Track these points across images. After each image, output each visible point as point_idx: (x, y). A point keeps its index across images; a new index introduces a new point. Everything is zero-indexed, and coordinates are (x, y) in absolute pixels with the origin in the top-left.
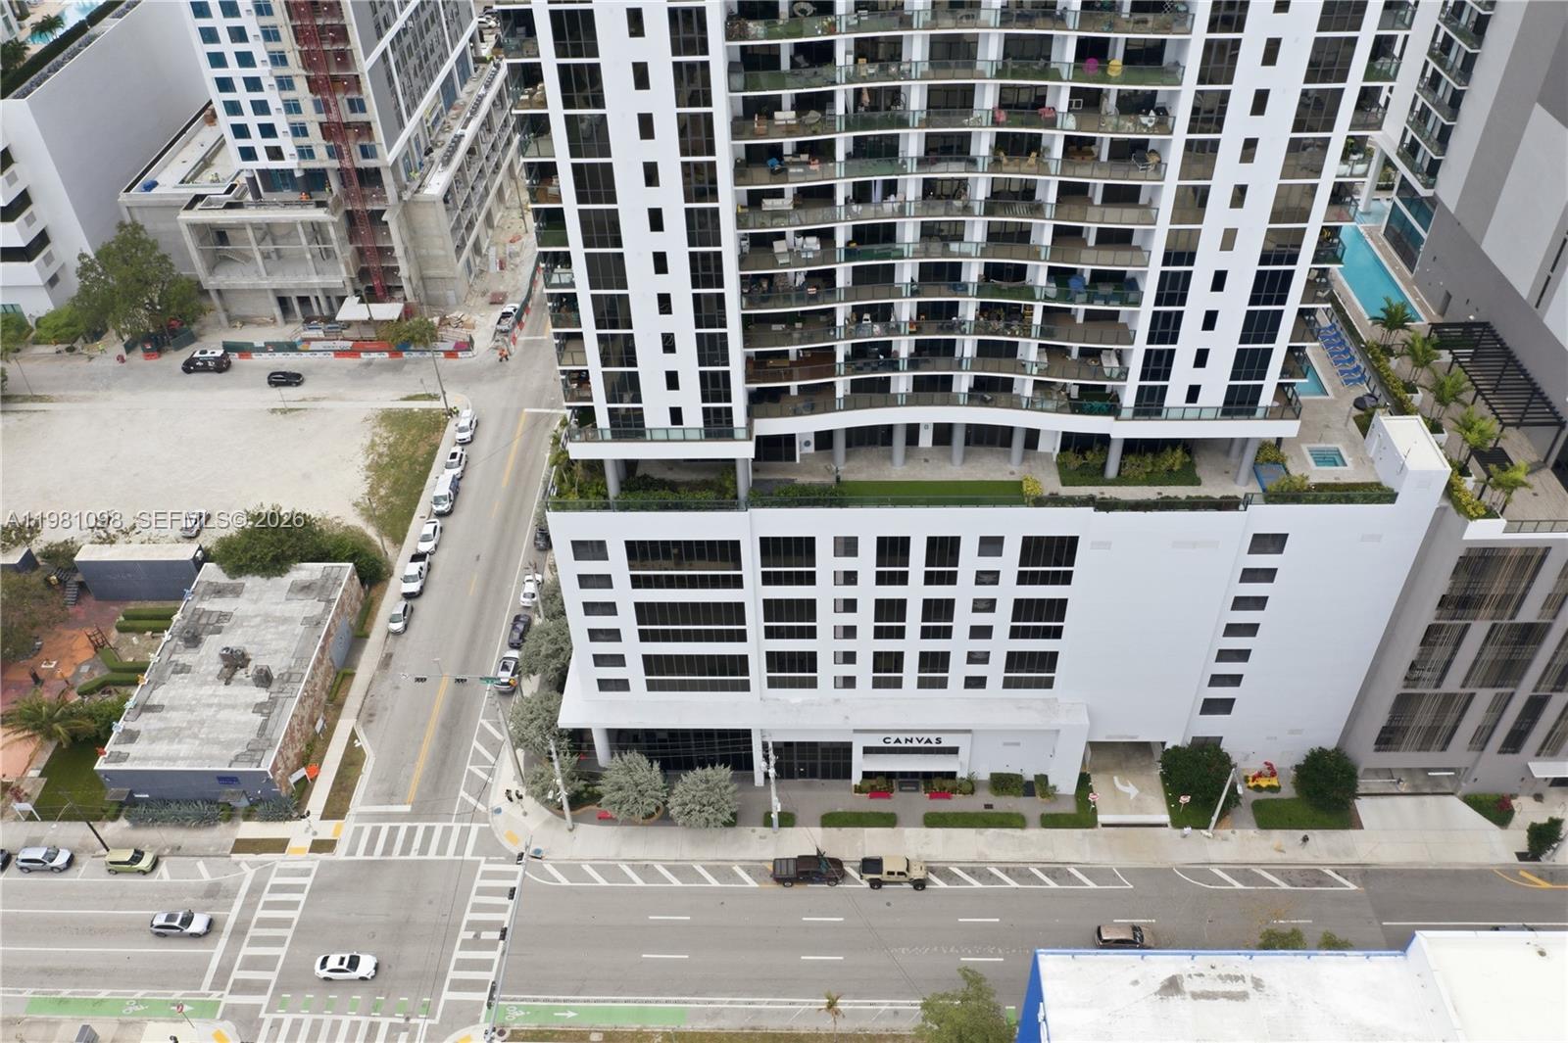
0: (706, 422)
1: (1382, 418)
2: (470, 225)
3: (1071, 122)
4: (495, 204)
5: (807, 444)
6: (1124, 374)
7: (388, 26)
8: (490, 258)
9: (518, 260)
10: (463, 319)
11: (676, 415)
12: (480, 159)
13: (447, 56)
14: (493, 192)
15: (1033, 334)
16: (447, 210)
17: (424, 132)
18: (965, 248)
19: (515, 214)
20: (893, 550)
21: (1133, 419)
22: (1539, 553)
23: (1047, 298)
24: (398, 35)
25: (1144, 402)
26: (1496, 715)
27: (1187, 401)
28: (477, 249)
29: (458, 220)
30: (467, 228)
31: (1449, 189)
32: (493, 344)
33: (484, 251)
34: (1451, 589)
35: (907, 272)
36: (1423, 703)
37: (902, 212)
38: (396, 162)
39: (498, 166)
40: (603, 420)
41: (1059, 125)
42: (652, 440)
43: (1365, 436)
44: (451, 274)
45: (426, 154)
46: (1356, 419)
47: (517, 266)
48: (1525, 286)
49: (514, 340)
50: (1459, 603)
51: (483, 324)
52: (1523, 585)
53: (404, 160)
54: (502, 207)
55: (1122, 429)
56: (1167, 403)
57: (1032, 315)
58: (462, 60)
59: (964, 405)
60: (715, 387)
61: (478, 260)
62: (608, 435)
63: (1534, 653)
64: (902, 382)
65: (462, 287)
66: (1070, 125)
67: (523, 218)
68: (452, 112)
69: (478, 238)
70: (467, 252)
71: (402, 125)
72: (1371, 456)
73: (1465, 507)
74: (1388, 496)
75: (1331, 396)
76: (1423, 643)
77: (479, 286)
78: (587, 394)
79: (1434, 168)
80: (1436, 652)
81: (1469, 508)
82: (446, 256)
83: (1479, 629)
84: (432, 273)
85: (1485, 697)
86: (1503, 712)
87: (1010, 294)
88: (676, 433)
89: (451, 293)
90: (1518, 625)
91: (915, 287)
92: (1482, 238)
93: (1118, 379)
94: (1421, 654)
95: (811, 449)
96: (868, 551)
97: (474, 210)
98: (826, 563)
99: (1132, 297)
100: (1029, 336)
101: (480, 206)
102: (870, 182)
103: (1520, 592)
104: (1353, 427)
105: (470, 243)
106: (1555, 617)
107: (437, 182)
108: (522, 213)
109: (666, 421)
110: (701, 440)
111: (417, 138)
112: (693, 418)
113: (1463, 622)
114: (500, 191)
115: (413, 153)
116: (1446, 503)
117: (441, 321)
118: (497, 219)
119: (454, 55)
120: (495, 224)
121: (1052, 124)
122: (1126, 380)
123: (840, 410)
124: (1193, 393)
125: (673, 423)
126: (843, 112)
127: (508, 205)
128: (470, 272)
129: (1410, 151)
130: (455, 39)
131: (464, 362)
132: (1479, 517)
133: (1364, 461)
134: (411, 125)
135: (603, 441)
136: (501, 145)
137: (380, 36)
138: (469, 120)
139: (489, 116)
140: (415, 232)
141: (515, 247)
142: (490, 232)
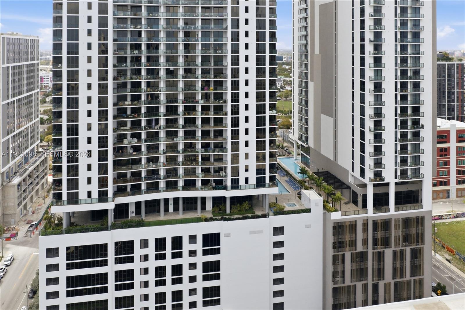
0: (99, 195)
1: (303, 191)
2: (24, 199)
3: (202, 102)
4: (35, 194)
5: (133, 212)
6: (226, 176)
7: (11, 133)
8: (30, 211)
9: (40, 211)
10: (16, 228)
11: (89, 194)
12: (33, 178)
13: (28, 148)
14: (35, 190)
15: (199, 165)
16: (18, 191)
17: (15, 167)
18: (178, 139)
19: (41, 199)
20: (160, 243)
21: (231, 190)
22: (354, 223)
23: (202, 152)
24: (14, 136)
25: (233, 184)
26: (366, 294)
27: (246, 183)
28: (25, 206)
29: (21, 195)
30: (23, 199)
31: (311, 143)
32: (25, 235)
33: (28, 209)
34: (334, 239)
35: (162, 147)
36: (342, 290)
37: (160, 128)
38: (4, 172)
39: (38, 183)
40: (65, 197)
41: (199, 103)
42: (80, 204)
43: (300, 200)
44: (15, 212)
45: (14, 174)
46: (298, 197)
47: (39, 213)
48: (332, 158)
49: (33, 233)
50: (338, 245)
51: (23, 229)
52: (354, 236)
53: (7, 173)
54: (37, 197)
55: (229, 194)
56: (240, 184)
57: (198, 158)
58: (33, 150)
59: (181, 191)
60: (103, 182)
61: (25, 211)
62: (66, 203)
63: (367, 264)
64: (162, 184)
65: (17, 218)
66: (202, 103)
67: (44, 200)
68: (26, 165)
69: (26, 203)
70: (22, 206)
71: (9, 163)
72: (303, 203)
73: (329, 210)
74: (308, 211)
75: (291, 193)
76: (333, 264)
77: (24, 218)
78: (60, 188)
79: (307, 140)
80: (338, 267)
81: (330, 209)
82: (14, 206)
83: (348, 256)
84: (7, 212)
85: (359, 285)
86: (367, 293)
87: (191, 152)
88: (89, 200)
89: (13, 220)
90: (358, 252)
91: (164, 152)
92: (321, 150)
93: (225, 177)
94: (334, 269)
95: (134, 215)
96: (152, 244)
97: (27, 193)
98: (138, 252)
99: (225, 150)
100: (198, 165)
101: (30, 192)
102: (151, 119)
103: (354, 239)
104: (298, 199)
105: (23, 204)
106: (367, 248)
107: (17, 180)
108: (44, 198)
109: (86, 196)
110: (97, 203)
111: (13, 168)
112: (95, 195)
113: (342, 253)
114: (37, 191)
115: (10, 172)
116: (325, 211)
117: (7, 229)
118: (35, 199)
119: (30, 148)
120: (34, 201)
121: (197, 102)
122: (227, 177)
123: (143, 194)
124: (247, 180)
125: (88, 197)
126: (143, 100)
127: (39, 196)
128: (21, 214)
129: (300, 138)
130: (31, 144)
131: (13, 241)
132: (333, 211)
133: (301, 205)
134: (11, 163)
135: (64, 205)
136: (40, 177)
137: (8, 134)
138: (31, 166)
139: (38, 166)
140: (5, 197)
141: (40, 207)
142: (31, 204)
